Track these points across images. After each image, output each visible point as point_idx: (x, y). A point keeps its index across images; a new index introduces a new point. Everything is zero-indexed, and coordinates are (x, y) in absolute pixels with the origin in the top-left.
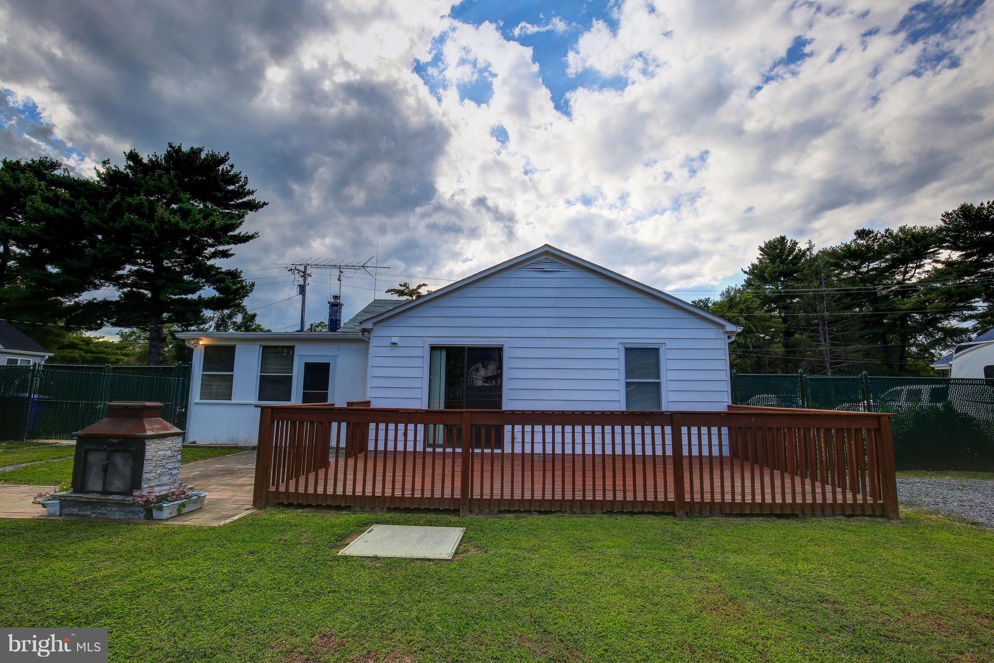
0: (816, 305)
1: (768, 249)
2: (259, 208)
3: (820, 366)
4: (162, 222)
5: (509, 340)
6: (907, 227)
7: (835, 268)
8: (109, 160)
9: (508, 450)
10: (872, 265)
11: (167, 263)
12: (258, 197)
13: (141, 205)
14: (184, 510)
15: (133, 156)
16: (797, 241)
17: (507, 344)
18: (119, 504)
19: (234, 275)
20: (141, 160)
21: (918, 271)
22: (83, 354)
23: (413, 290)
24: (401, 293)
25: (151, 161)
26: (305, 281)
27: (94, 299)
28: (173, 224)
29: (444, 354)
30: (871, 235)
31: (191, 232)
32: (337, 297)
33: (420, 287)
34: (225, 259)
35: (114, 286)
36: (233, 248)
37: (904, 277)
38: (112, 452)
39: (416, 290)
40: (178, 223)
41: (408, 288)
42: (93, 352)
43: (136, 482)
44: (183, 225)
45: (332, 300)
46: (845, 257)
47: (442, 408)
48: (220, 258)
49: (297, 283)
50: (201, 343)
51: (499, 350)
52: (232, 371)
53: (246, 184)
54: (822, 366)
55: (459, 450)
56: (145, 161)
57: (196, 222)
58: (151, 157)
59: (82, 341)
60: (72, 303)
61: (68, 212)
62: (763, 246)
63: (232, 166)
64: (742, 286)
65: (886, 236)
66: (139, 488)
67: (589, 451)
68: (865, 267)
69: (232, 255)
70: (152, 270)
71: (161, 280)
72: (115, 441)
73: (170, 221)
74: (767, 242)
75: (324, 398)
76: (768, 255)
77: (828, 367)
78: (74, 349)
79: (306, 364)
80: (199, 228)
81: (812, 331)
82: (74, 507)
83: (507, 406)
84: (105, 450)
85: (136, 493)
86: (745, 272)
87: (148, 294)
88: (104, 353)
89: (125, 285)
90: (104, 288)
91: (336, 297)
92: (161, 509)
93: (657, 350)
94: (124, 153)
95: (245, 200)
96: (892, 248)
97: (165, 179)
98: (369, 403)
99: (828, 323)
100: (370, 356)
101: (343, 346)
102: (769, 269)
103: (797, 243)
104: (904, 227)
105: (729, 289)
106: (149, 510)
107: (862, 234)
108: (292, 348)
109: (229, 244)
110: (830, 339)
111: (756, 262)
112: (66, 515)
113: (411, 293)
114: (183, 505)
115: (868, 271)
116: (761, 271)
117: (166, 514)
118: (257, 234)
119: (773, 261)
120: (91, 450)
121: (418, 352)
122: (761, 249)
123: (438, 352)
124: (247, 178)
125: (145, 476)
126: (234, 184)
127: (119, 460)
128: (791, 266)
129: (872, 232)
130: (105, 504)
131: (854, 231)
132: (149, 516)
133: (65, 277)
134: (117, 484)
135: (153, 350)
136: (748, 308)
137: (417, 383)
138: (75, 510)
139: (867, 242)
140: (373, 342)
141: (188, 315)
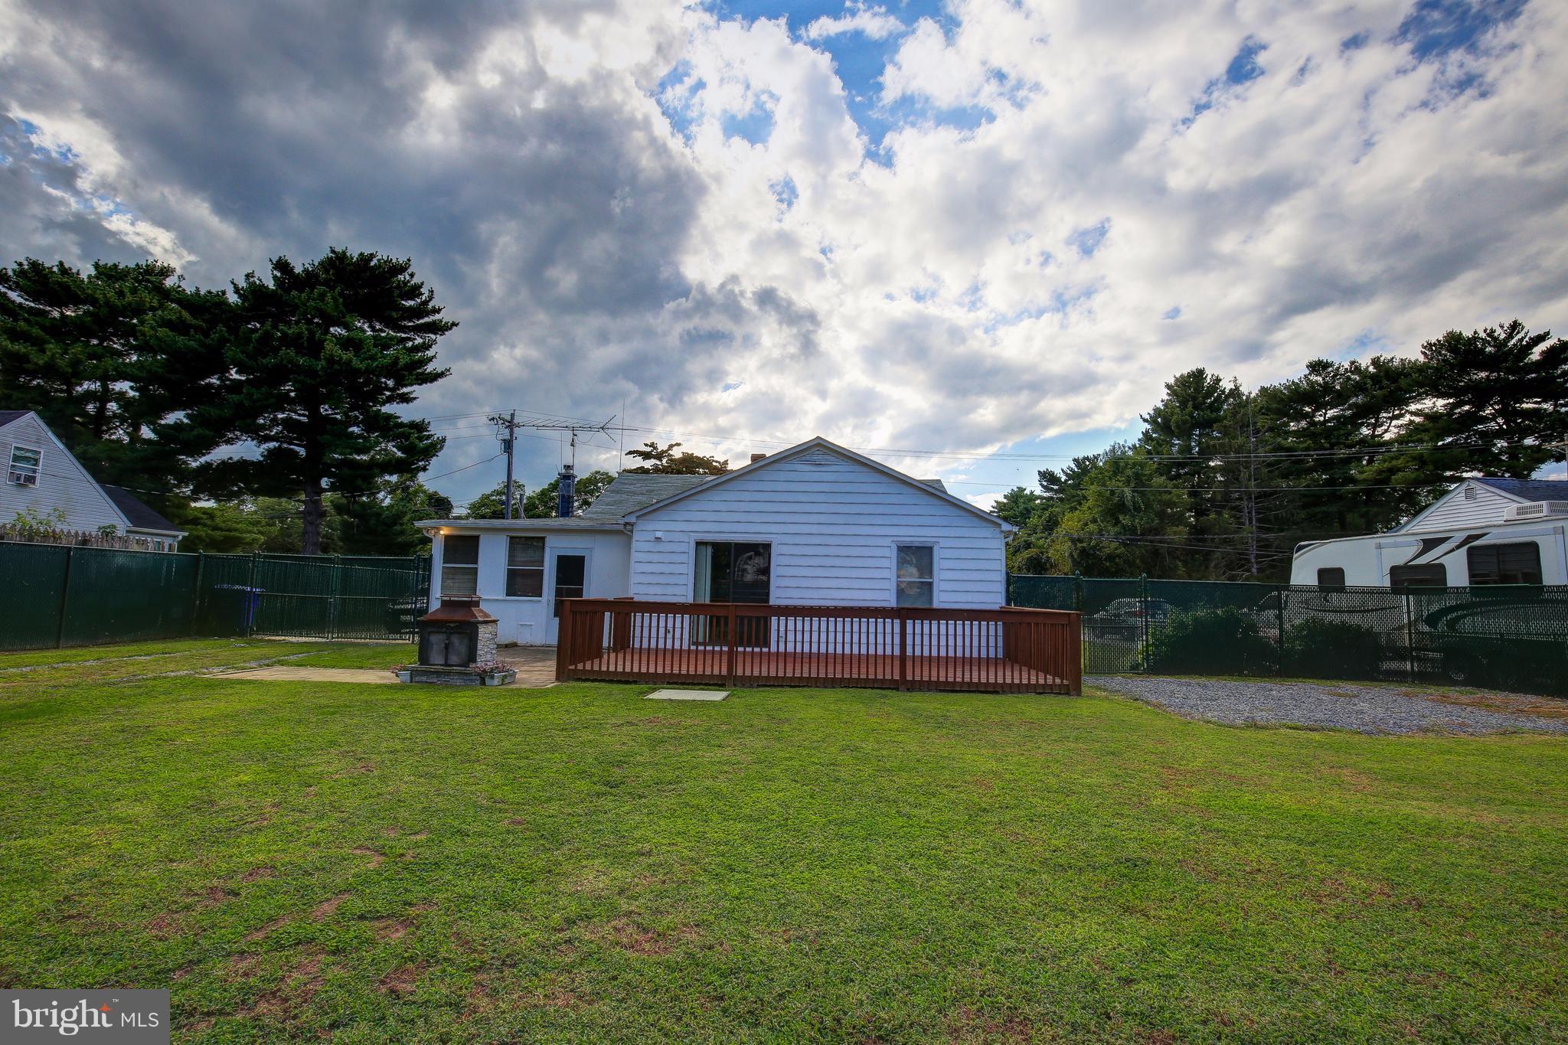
0: (1240, 471)
1: (1179, 387)
2: (447, 330)
3: (1241, 559)
4: (331, 360)
5: (779, 536)
6: (1382, 359)
7: (1277, 417)
8: (253, 273)
9: (773, 649)
10: (1330, 413)
11: (326, 410)
12: (444, 317)
13: (300, 335)
14: (507, 681)
15: (282, 266)
16: (1221, 377)
17: (775, 541)
18: (460, 673)
19: (419, 427)
20: (292, 269)
21: (1394, 422)
22: (210, 532)
23: (663, 452)
24: (646, 456)
25: (306, 271)
26: (512, 433)
27: (231, 458)
28: (344, 363)
29: (710, 550)
30: (1330, 369)
31: (368, 371)
32: (569, 466)
33: (671, 447)
34: (405, 404)
35: (253, 440)
36: (416, 390)
37: (1374, 432)
38: (451, 633)
39: (666, 451)
40: (350, 361)
41: (656, 448)
42: (221, 529)
43: (472, 657)
44: (356, 363)
45: (564, 471)
46: (1291, 399)
47: (708, 602)
48: (398, 403)
49: (500, 437)
50: (442, 532)
51: (767, 547)
52: (476, 563)
53: (430, 300)
54: (1245, 559)
55: (725, 649)
56: (298, 270)
57: (373, 358)
58: (307, 266)
59: (204, 513)
60: (198, 464)
61: (202, 344)
62: (1172, 381)
63: (412, 275)
64: (1139, 440)
65: (1351, 371)
66: (475, 661)
67: (856, 651)
68: (1321, 415)
69: (415, 398)
70: (304, 419)
71: (325, 436)
72: (452, 625)
73: (341, 359)
74: (1178, 376)
75: (580, 593)
76: (1177, 396)
77: (1253, 560)
78: (197, 525)
79: (559, 557)
80: (377, 367)
81: (1233, 508)
82: (422, 676)
83: (773, 601)
84: (445, 632)
85: (473, 665)
86: (1145, 420)
87: (302, 452)
88: (236, 530)
89: (267, 439)
90: (241, 443)
91: (567, 467)
92: (492, 677)
93: (930, 549)
94: (271, 260)
95: (426, 320)
96: (1359, 388)
97: (329, 298)
98: (632, 598)
99: (1256, 498)
100: (633, 551)
101: (600, 538)
102: (1175, 417)
103: (1220, 380)
104: (1378, 358)
105: (1114, 447)
106: (483, 677)
107: (1317, 367)
108: (543, 539)
109: (411, 385)
110: (1259, 520)
111: (1160, 405)
112: (416, 682)
113: (659, 456)
114: (505, 676)
115: (1325, 421)
116: (1164, 419)
117: (496, 682)
118: (449, 370)
119: (1184, 404)
120: (432, 632)
121: (683, 548)
122: (1168, 386)
123: (703, 548)
124: (432, 291)
125: (479, 652)
126: (412, 299)
127: (456, 640)
128: (1208, 412)
129: (1331, 365)
130: (448, 673)
131: (1306, 362)
132: (483, 683)
133: (201, 431)
134: (454, 659)
135: (310, 528)
136: (1137, 476)
137: (682, 580)
138: (424, 679)
139: (1324, 379)
140: (636, 536)
141: (359, 482)
